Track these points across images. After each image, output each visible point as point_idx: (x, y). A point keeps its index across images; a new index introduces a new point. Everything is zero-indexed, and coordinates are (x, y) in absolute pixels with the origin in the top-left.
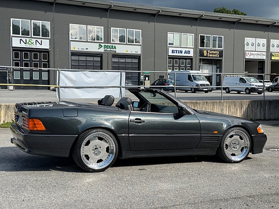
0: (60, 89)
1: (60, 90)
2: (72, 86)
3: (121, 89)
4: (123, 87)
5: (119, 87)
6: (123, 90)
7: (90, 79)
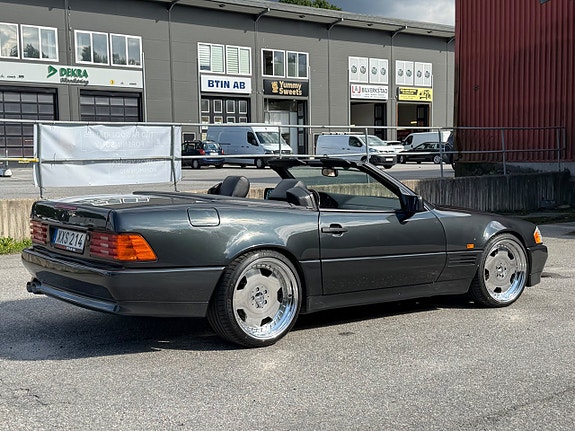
0: (42, 165)
1: (42, 169)
2: (68, 158)
3: (172, 164)
4: (177, 159)
5: (168, 159)
6: (178, 165)
7: (107, 142)
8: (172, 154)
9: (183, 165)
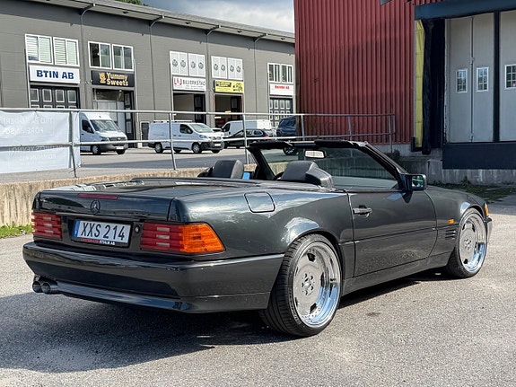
3: (71, 150)
4: (76, 145)
5: (66, 146)
6: (77, 150)
7: (6, 129)
8: (71, 140)
9: (81, 151)
